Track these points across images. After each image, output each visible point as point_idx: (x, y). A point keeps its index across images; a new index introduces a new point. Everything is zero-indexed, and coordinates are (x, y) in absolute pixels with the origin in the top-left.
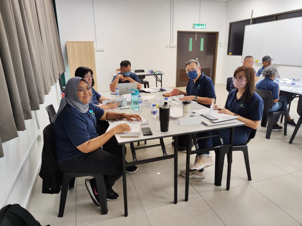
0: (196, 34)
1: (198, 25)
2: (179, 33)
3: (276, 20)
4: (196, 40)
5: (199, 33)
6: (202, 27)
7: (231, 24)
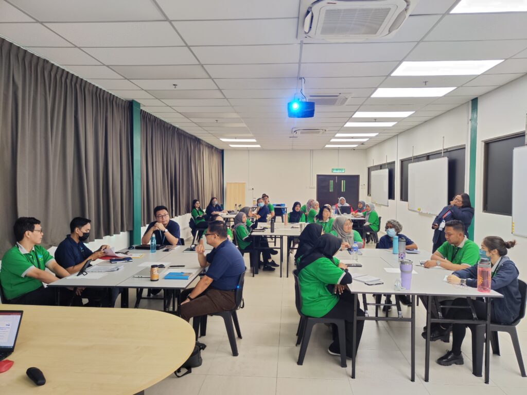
0: (336, 177)
1: (336, 170)
2: (318, 176)
3: (381, 169)
4: (336, 181)
5: (338, 176)
6: (341, 171)
7: (369, 169)
